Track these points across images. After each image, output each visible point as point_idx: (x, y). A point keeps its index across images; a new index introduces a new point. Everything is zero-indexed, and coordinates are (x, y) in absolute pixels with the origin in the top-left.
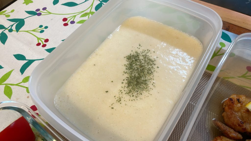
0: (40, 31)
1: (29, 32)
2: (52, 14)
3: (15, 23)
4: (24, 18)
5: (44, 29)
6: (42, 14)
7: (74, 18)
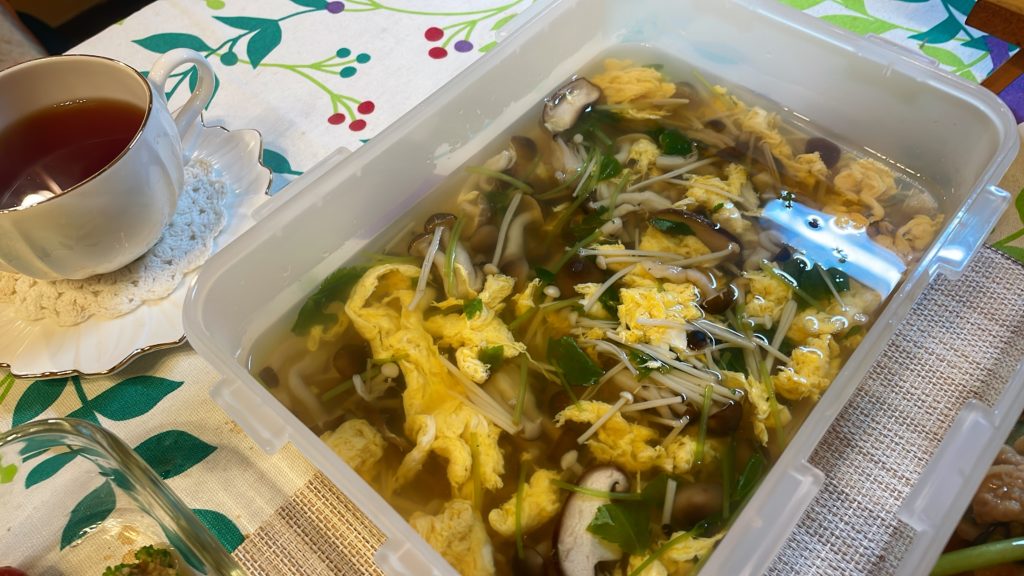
0: (339, 69)
1: (299, 72)
2: (383, 10)
3: (246, 31)
4: (276, 19)
5: (355, 65)
6: (348, 5)
7: (468, 28)
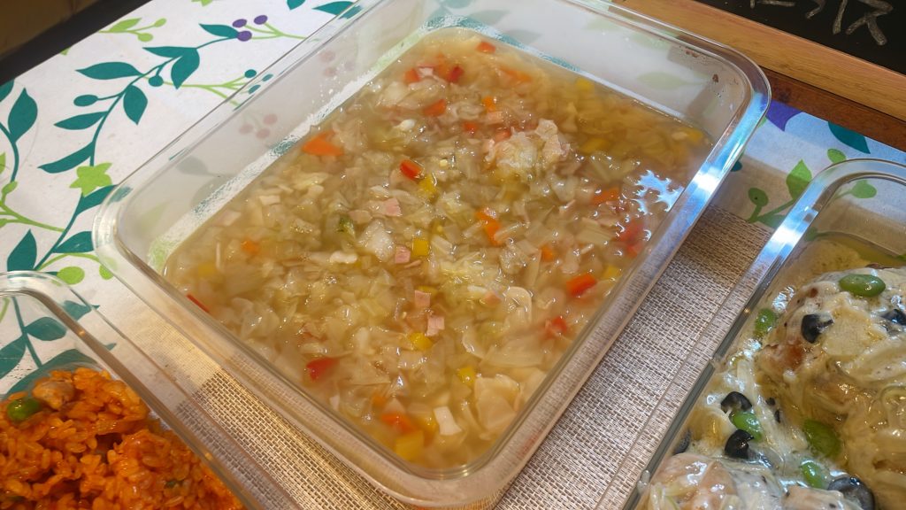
1: (216, 92)
2: (284, 37)
3: (170, 59)
4: (195, 47)
6: (254, 34)
